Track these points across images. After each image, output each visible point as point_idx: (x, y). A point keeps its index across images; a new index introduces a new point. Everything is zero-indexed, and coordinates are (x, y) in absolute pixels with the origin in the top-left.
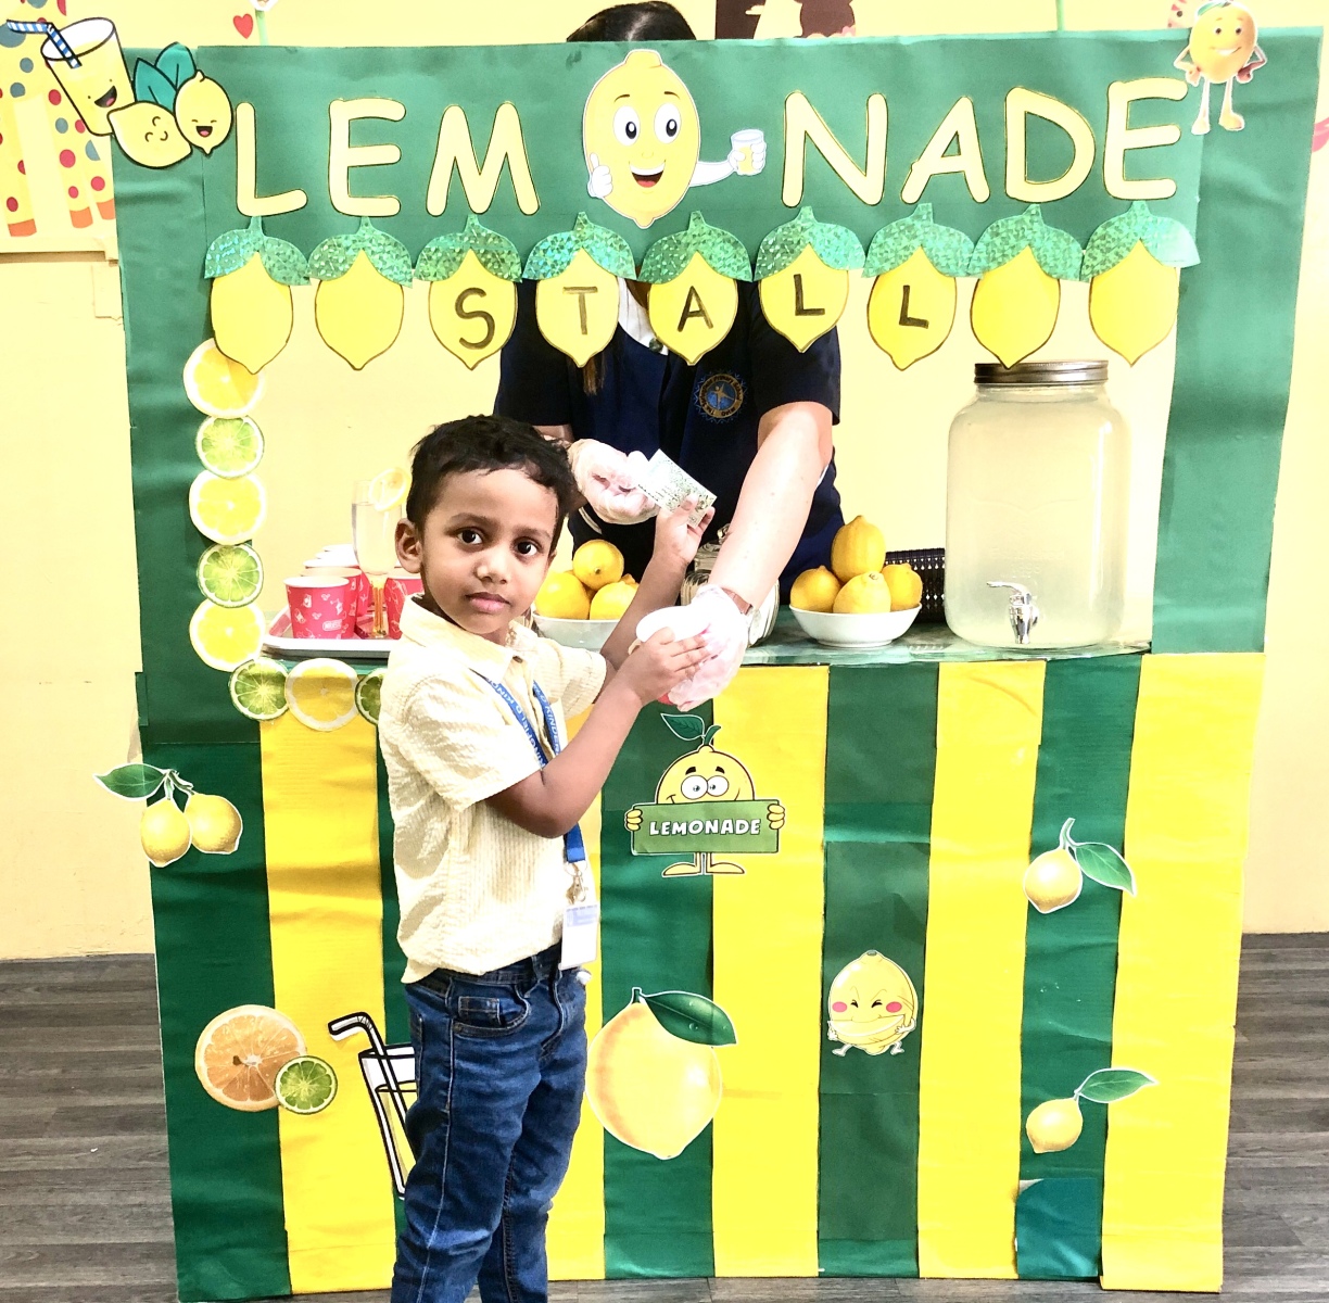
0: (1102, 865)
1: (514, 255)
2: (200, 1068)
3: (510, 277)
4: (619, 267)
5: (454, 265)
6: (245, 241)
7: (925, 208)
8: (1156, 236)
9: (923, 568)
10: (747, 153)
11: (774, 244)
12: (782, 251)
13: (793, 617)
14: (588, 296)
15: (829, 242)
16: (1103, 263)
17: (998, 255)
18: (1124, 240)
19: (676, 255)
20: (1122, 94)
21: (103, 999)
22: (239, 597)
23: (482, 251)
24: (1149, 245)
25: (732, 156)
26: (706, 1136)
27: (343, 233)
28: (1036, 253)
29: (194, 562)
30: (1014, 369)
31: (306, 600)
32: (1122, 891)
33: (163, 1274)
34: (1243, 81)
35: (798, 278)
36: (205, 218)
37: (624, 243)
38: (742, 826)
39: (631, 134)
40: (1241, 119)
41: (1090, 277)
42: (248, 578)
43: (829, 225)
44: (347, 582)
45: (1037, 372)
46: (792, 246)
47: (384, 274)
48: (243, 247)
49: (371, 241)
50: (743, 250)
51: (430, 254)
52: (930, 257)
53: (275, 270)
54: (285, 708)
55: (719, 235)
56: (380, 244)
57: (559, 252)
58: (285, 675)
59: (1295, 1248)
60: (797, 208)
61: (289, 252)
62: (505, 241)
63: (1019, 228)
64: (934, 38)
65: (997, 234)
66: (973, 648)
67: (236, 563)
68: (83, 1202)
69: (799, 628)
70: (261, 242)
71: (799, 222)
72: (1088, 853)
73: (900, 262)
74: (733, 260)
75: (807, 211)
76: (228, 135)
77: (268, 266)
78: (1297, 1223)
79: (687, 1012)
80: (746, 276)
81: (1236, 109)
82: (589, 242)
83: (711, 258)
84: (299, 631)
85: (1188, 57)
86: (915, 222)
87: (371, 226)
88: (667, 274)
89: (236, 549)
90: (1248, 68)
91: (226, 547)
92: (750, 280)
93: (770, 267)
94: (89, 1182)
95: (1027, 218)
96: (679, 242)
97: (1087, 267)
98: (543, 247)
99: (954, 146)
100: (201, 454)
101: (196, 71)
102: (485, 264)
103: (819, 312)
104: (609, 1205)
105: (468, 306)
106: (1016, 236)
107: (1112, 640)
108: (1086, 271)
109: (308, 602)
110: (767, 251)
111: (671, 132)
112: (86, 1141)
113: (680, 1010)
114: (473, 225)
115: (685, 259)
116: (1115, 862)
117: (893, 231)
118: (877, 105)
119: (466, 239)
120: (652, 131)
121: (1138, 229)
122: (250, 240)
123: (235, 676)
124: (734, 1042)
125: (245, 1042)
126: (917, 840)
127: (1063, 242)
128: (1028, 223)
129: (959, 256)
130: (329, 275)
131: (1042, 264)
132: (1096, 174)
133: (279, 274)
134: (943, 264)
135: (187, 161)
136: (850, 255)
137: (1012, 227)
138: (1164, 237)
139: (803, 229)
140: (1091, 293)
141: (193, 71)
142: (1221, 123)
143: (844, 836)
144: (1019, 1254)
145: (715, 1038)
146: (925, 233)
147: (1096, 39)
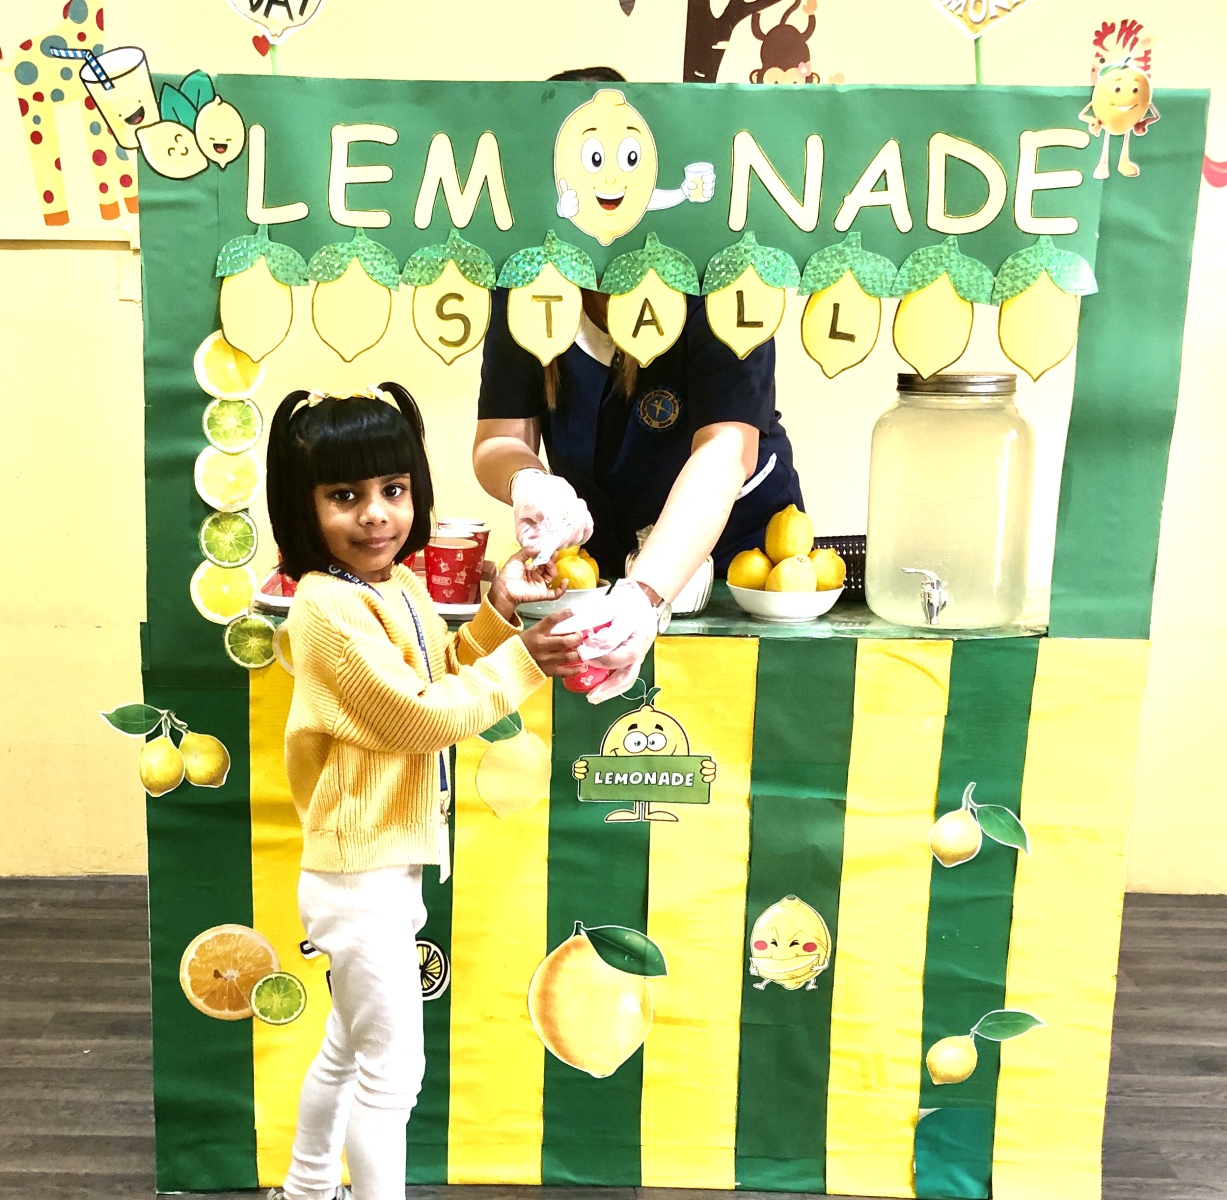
0: (1001, 825)
1: (490, 265)
2: (183, 979)
3: (485, 285)
4: (582, 279)
5: (437, 272)
6: (253, 246)
7: (855, 237)
8: (1059, 267)
9: (845, 553)
10: (699, 182)
11: (720, 263)
12: (727, 270)
13: (728, 592)
14: (554, 304)
15: (769, 263)
16: (1012, 289)
17: (918, 279)
18: (1031, 270)
19: (633, 271)
20: (1032, 141)
21: (101, 915)
22: (235, 559)
23: (462, 261)
24: (1053, 275)
25: (686, 184)
26: (637, 1058)
27: (340, 241)
28: (952, 279)
29: (197, 526)
30: (933, 380)
32: (1017, 850)
33: (144, 1165)
34: (1140, 134)
35: (740, 294)
36: (219, 224)
37: (588, 258)
38: (677, 779)
39: (597, 163)
40: (1136, 166)
41: (1000, 301)
42: (243, 542)
43: (769, 249)
45: (952, 383)
46: (736, 266)
47: (375, 278)
48: (251, 251)
49: (364, 250)
50: (692, 268)
51: (415, 262)
52: (858, 280)
53: (278, 271)
54: (272, 658)
55: (671, 254)
56: (372, 252)
57: (530, 264)
58: (274, 629)
59: (1169, 1180)
60: (741, 233)
61: (291, 256)
62: (483, 254)
63: (937, 256)
64: (866, 87)
65: (918, 261)
66: (888, 627)
67: (237, 527)
68: (74, 1098)
69: (733, 602)
70: (267, 247)
71: (743, 245)
72: (987, 815)
73: (831, 282)
74: (683, 276)
75: (750, 236)
76: (241, 152)
77: (272, 268)
78: (1172, 1159)
79: (621, 944)
80: (694, 291)
81: (1133, 158)
82: (557, 256)
83: (663, 274)
84: (287, 590)
85: (1091, 112)
86: (846, 248)
87: (364, 237)
88: (625, 286)
89: (232, 516)
90: (1144, 123)
91: (226, 514)
92: (698, 294)
93: (715, 284)
94: (81, 1081)
95: (945, 248)
96: (636, 259)
97: (998, 292)
98: (515, 259)
99: (882, 183)
100: (207, 432)
102: (464, 273)
103: (759, 324)
104: (548, 1117)
105: (447, 309)
106: (936, 265)
107: (1015, 623)
108: (996, 297)
110: (713, 269)
111: (632, 162)
112: (79, 1043)
113: (617, 943)
114: (454, 238)
115: (641, 274)
116: (1012, 823)
117: (825, 255)
118: (815, 146)
119: (448, 250)
120: (615, 161)
121: (1043, 260)
122: (257, 245)
123: (229, 629)
124: (664, 973)
125: (225, 957)
126: (834, 796)
127: (977, 270)
128: (946, 252)
129: (884, 279)
130: (325, 278)
131: (957, 289)
132: (1007, 211)
133: (281, 275)
134: (870, 286)
135: (204, 174)
136: (787, 275)
137: (931, 254)
138: (1067, 268)
139: (746, 251)
140: (1000, 316)
141: (212, 96)
142: (1119, 169)
143: (769, 791)
144: (917, 1176)
145: (648, 969)
146: (854, 258)
147: (1010, 93)
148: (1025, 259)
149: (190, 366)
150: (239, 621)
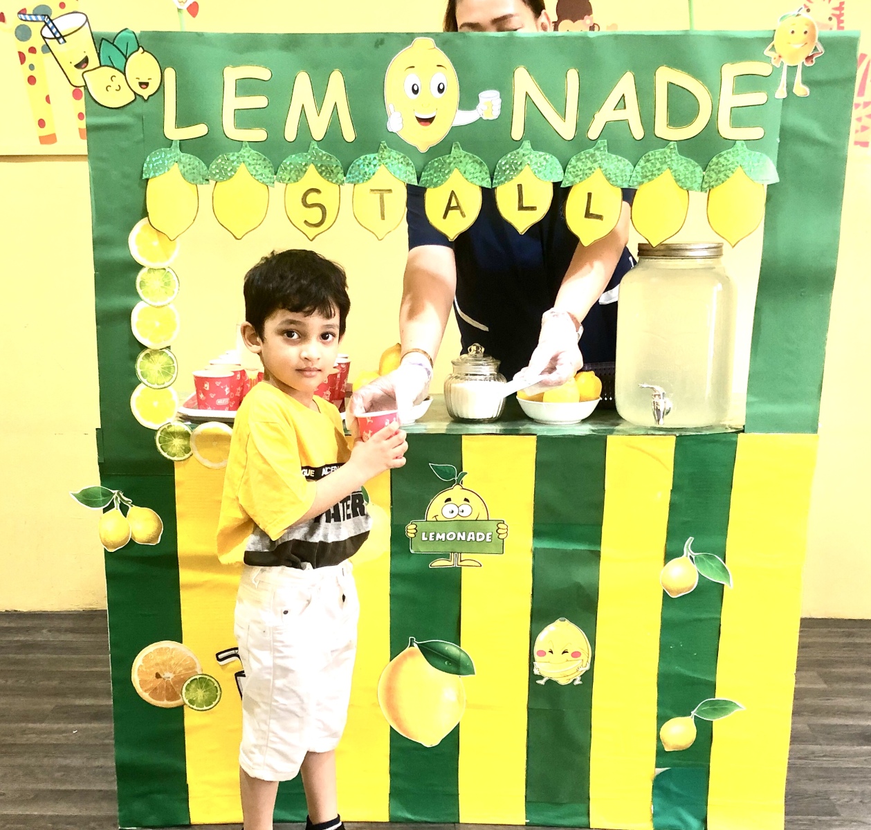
0: (711, 567)
1: (340, 168)
2: (134, 680)
3: (337, 182)
4: (406, 177)
5: (301, 174)
6: (169, 156)
7: (603, 143)
8: (751, 163)
10: (489, 105)
11: (506, 164)
12: (510, 169)
14: (386, 195)
15: (540, 164)
16: (716, 180)
17: (649, 174)
18: (730, 166)
19: (443, 170)
20: (731, 71)
22: (162, 382)
23: (319, 165)
24: (746, 169)
25: (479, 107)
26: (455, 733)
27: (230, 152)
28: (673, 173)
29: (133, 360)
30: (662, 248)
31: (206, 385)
32: (723, 585)
33: (111, 809)
34: (809, 64)
35: (520, 186)
36: (144, 140)
37: (410, 162)
38: (480, 536)
39: (415, 92)
40: (807, 89)
41: (708, 189)
42: (167, 371)
43: (540, 153)
44: (232, 374)
45: (674, 250)
46: (517, 166)
47: (257, 178)
48: (167, 160)
49: (248, 157)
50: (485, 168)
51: (286, 166)
52: (605, 175)
53: (187, 174)
54: (190, 453)
55: (470, 158)
56: (254, 159)
57: (368, 167)
58: (191, 433)
59: (834, 818)
60: (519, 144)
61: (197, 163)
62: (334, 159)
63: (662, 157)
65: (648, 161)
66: (632, 426)
67: (160, 361)
68: (65, 764)
70: (179, 157)
71: (521, 151)
72: (702, 560)
73: (586, 177)
74: (479, 174)
75: (527, 144)
76: (159, 88)
77: (183, 172)
78: (838, 803)
79: (443, 654)
80: (487, 184)
81: (805, 82)
82: (388, 160)
83: (465, 173)
84: (201, 404)
85: (773, 48)
86: (596, 152)
87: (248, 148)
88: (437, 182)
89: (160, 352)
91: (154, 350)
92: (490, 187)
94: (70, 753)
95: (668, 151)
96: (445, 162)
97: (706, 183)
98: (357, 163)
99: (622, 104)
100: (140, 291)
101: (139, 47)
102: (321, 173)
103: (533, 208)
104: (393, 775)
105: (312, 198)
106: (662, 163)
108: (705, 186)
109: (207, 386)
110: (500, 168)
111: (441, 91)
112: (70, 726)
113: (439, 652)
114: (314, 148)
115: (449, 172)
116: (720, 566)
117: (582, 157)
118: (573, 76)
119: (309, 157)
120: (428, 90)
121: (738, 158)
122: (172, 155)
123: (159, 432)
124: (474, 673)
125: (163, 664)
126: (593, 548)
127: (691, 167)
128: (669, 154)
129: (624, 174)
130: (221, 178)
131: (677, 181)
132: (712, 124)
133: (191, 177)
134: (614, 179)
135: (133, 104)
136: (554, 173)
137: (658, 156)
138: (756, 165)
139: (523, 155)
140: (708, 200)
141: (137, 47)
142: (794, 91)
143: (546, 544)
144: (654, 815)
145: (463, 671)
146: (602, 160)
147: (714, 36)
148: (725, 158)
149: (125, 243)
150: (166, 427)
